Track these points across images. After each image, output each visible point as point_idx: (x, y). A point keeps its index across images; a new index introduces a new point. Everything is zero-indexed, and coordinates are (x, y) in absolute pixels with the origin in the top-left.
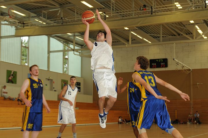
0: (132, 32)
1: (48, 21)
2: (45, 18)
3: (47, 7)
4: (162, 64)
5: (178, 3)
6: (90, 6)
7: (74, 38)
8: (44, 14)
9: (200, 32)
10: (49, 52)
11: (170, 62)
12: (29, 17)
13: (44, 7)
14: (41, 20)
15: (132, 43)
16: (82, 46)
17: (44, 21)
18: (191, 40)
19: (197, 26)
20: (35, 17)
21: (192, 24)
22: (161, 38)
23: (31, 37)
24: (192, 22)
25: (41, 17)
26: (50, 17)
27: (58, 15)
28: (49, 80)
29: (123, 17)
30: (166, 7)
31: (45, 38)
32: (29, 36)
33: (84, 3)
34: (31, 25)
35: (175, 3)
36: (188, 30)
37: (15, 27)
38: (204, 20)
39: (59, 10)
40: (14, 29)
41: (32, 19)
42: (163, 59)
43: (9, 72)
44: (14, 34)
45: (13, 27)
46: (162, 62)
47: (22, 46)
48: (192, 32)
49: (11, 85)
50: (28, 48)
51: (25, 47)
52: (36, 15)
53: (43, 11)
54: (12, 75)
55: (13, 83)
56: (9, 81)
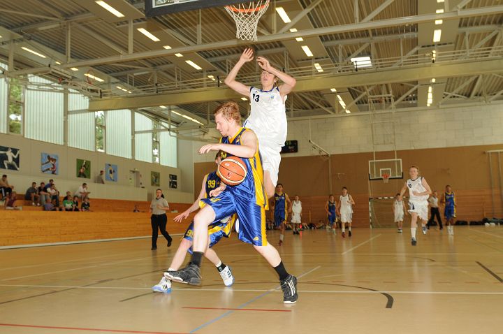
1: (136, 89)
2: (132, 85)
3: (134, 69)
4: (290, 148)
5: (318, 64)
6: (198, 68)
7: (170, 112)
8: (131, 79)
9: (342, 104)
10: (134, 133)
11: (300, 146)
12: (109, 83)
13: (130, 69)
14: (126, 88)
16: (178, 123)
17: (130, 90)
18: (333, 115)
19: (339, 96)
20: (117, 83)
21: (334, 93)
22: (292, 113)
23: (108, 112)
24: (333, 90)
25: (125, 84)
26: (139, 82)
27: (149, 80)
28: (134, 172)
30: (300, 70)
31: (128, 112)
32: (105, 110)
33: (190, 62)
35: (315, 65)
36: (325, 101)
37: (89, 97)
38: (349, 89)
39: (151, 74)
40: (87, 100)
41: (112, 85)
42: (292, 141)
43: (79, 162)
44: (87, 108)
45: (85, 97)
46: (291, 146)
47: (96, 125)
48: (331, 104)
49: (83, 180)
50: (105, 127)
51: (100, 126)
52: (118, 81)
53: (128, 75)
54: (84, 166)
55: (85, 177)
56: (80, 175)
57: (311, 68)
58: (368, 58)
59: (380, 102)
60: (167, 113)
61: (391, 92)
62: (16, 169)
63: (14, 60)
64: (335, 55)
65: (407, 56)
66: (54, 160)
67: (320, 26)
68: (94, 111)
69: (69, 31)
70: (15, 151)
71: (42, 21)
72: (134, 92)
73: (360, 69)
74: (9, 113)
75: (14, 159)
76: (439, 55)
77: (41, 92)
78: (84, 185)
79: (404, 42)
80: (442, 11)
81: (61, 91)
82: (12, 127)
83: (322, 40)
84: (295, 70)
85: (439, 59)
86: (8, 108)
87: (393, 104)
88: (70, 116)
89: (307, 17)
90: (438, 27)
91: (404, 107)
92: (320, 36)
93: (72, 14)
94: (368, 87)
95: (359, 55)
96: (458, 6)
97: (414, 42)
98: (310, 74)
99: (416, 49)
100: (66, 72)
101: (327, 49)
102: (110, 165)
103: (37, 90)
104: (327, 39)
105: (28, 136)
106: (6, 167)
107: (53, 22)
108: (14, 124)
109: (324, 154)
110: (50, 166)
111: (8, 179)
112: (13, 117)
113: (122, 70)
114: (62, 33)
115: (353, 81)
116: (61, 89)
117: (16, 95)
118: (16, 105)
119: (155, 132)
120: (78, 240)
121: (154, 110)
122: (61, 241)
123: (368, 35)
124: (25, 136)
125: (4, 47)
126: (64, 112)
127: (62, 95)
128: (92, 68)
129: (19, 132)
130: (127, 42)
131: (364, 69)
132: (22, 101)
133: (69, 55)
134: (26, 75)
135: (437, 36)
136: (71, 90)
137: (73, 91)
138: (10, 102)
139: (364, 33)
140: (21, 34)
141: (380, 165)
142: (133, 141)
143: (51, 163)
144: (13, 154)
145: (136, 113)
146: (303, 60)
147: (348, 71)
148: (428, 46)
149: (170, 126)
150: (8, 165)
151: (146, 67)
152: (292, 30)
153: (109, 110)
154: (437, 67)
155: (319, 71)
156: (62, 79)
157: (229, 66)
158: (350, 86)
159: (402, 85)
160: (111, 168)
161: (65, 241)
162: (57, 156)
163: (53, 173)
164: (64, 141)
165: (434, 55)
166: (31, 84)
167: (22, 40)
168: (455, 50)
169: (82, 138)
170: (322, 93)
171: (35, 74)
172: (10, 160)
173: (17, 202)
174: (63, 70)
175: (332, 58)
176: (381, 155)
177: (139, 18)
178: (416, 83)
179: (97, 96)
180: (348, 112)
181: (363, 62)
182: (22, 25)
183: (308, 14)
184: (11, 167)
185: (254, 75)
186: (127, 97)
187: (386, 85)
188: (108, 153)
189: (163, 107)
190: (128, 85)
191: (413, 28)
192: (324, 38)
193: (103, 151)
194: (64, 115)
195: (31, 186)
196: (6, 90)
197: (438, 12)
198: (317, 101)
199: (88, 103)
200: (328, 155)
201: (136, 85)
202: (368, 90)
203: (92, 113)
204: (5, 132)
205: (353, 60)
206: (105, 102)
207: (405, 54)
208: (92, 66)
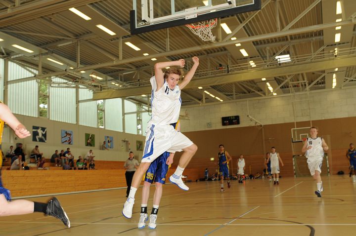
0: (205, 92)
1: (125, 84)
2: (122, 81)
3: (123, 70)
4: (234, 121)
5: (252, 61)
7: (148, 99)
8: (121, 77)
9: (271, 88)
10: (124, 114)
11: (241, 120)
12: (106, 80)
13: (120, 70)
14: (118, 83)
15: (206, 102)
17: (121, 84)
18: (264, 97)
19: (268, 84)
20: (111, 80)
21: (264, 81)
22: (234, 96)
23: (106, 100)
24: (264, 79)
25: (117, 80)
26: (126, 79)
27: (134, 77)
28: (124, 141)
29: (200, 76)
30: (239, 66)
31: (119, 100)
32: (104, 99)
34: (108, 88)
35: (250, 62)
36: (258, 87)
37: (93, 91)
38: (275, 78)
39: (134, 73)
40: (91, 93)
41: (108, 82)
42: (235, 117)
43: (87, 135)
44: (92, 98)
45: (91, 91)
46: (235, 119)
47: (98, 110)
48: (263, 89)
49: (89, 148)
50: (104, 111)
51: (101, 110)
52: (112, 78)
53: (120, 74)
54: (90, 138)
55: (91, 146)
56: (88, 144)
57: (247, 65)
58: (288, 56)
59: (297, 86)
60: (146, 99)
61: (306, 79)
62: (44, 142)
63: (42, 67)
64: (264, 54)
65: (317, 53)
66: (70, 135)
67: (253, 35)
68: (97, 100)
69: (79, 46)
70: (43, 129)
71: (60, 40)
72: (124, 86)
73: (283, 63)
74: (39, 104)
75: (43, 135)
76: (340, 51)
77: (61, 88)
78: (91, 151)
79: (313, 44)
80: (340, 20)
81: (74, 87)
82: (41, 113)
83: (254, 44)
84: (236, 66)
85: (339, 54)
86: (39, 100)
87: (308, 88)
88: (80, 104)
89: (243, 29)
90: (338, 31)
91: (315, 89)
92: (253, 42)
93: (81, 34)
94: (289, 76)
95: (281, 54)
96: (352, 16)
97: (321, 43)
98: (247, 68)
99: (322, 48)
100: (77, 74)
101: (258, 51)
102: (108, 137)
103: (58, 87)
104: (258, 44)
105: (52, 118)
106: (38, 140)
107: (68, 41)
108: (42, 110)
109: (259, 125)
110: (67, 138)
111: (39, 148)
112: (42, 106)
113: (115, 71)
114: (74, 48)
115: (277, 73)
116: (74, 86)
117: (44, 91)
118: (44, 97)
119: (138, 113)
120: (87, 190)
121: (138, 98)
122: (75, 191)
123: (287, 39)
124: (50, 119)
125: (35, 59)
126: (76, 102)
127: (74, 90)
128: (94, 71)
129: (46, 116)
130: (118, 52)
131: (285, 63)
132: (48, 95)
133: (79, 63)
134: (50, 77)
135: (338, 38)
136: (81, 86)
137: (82, 87)
138: (40, 95)
139: (285, 39)
140: (47, 49)
141: (299, 132)
142: (124, 120)
143: (67, 136)
144: (42, 131)
145: (125, 101)
146: (241, 59)
147: (273, 65)
148: (331, 45)
149: (149, 109)
150: (39, 139)
151: (131, 68)
152: (232, 39)
153: (107, 99)
154: (339, 60)
155: (253, 66)
156: (75, 79)
157: (189, 65)
158: (277, 76)
159: (313, 73)
160: (108, 139)
161: (78, 191)
162: (72, 132)
163: (69, 143)
164: (77, 121)
165: (336, 52)
166: (54, 83)
167: (47, 54)
168: (351, 47)
169: (88, 119)
170: (256, 81)
171: (57, 76)
172: (40, 135)
173: (45, 164)
174: (75, 73)
175: (262, 57)
176: (300, 124)
177: (126, 35)
178: (324, 72)
179: (99, 90)
180: (275, 94)
181: (285, 58)
182: (47, 43)
183: (244, 27)
184: (41, 140)
185: (207, 71)
186: (119, 90)
187: (302, 74)
188: (107, 128)
189: (144, 96)
190: (119, 81)
191: (320, 33)
192: (256, 43)
193: (103, 127)
194: (76, 104)
195: (54, 153)
196: (37, 87)
197: (337, 21)
198: (252, 87)
199: (92, 94)
200: (261, 126)
201: (125, 81)
202: (289, 78)
203: (95, 101)
204: (37, 116)
205: (277, 57)
206: (104, 93)
207: (314, 52)
208: (95, 70)
